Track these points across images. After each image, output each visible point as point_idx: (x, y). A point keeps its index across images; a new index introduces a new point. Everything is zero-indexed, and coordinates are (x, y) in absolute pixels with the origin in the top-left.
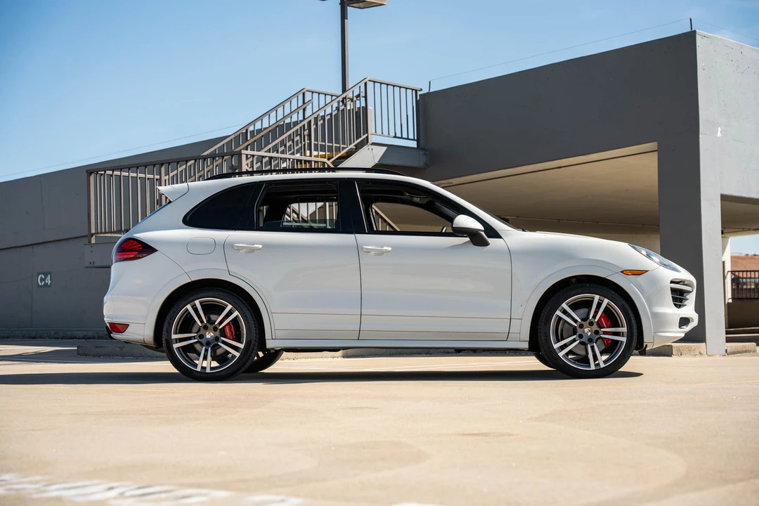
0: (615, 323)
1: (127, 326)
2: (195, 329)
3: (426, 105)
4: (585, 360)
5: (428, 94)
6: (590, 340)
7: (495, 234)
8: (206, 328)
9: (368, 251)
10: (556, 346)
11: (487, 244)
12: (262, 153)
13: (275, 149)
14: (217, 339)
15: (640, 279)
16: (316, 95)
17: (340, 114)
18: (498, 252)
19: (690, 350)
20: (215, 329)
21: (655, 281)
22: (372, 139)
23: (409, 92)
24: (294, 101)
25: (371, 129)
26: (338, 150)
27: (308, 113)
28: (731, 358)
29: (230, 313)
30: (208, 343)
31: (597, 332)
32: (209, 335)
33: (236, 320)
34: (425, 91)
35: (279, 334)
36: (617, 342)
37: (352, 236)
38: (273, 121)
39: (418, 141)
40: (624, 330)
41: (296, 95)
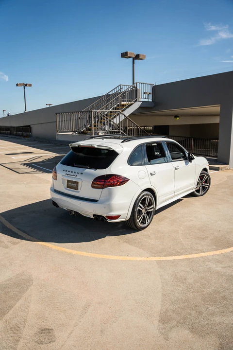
3: (155, 89)
16: (124, 86)
17: (132, 91)
23: (150, 85)
24: (117, 88)
25: (139, 96)
27: (122, 91)
34: (155, 85)
39: (152, 99)
41: (118, 86)
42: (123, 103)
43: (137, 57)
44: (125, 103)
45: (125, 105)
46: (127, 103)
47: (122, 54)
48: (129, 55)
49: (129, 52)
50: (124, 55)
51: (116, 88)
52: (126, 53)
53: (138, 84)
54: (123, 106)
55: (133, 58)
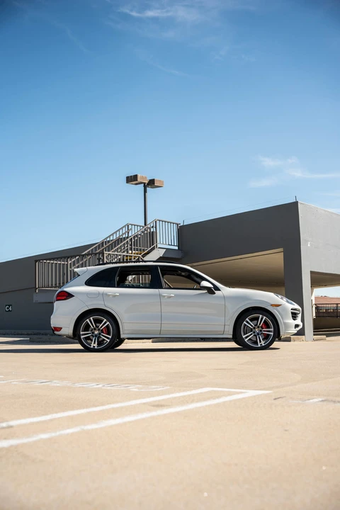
0: (268, 327)
1: (61, 328)
2: (90, 329)
3: (185, 232)
4: (256, 343)
5: (183, 226)
6: (258, 334)
7: (218, 289)
8: (95, 329)
9: (164, 296)
10: (244, 337)
11: (215, 293)
12: (110, 253)
13: (117, 250)
14: (100, 334)
15: (278, 308)
16: (133, 226)
18: (219, 297)
19: (298, 339)
20: (99, 330)
21: (285, 309)
22: (159, 246)
23: (175, 225)
25: (158, 241)
26: (144, 250)
27: (130, 235)
28: (316, 342)
29: (105, 323)
30: (96, 336)
31: (261, 331)
32: (96, 332)
33: (108, 326)
34: (182, 224)
35: (126, 332)
36: (269, 335)
37: (157, 290)
38: (115, 238)
39: (179, 246)
40: (272, 329)
41: (125, 226)
43: (151, 183)
47: (127, 178)
48: (139, 180)
49: (139, 176)
50: (132, 179)
51: (122, 228)
52: (136, 176)
53: (158, 222)
55: (144, 183)
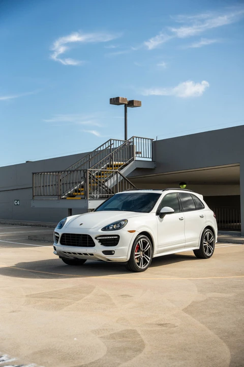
3: (155, 145)
5: (156, 141)
16: (115, 141)
22: (135, 158)
23: (149, 140)
24: (107, 144)
25: (135, 155)
27: (112, 147)
34: (155, 140)
39: (152, 158)
41: (108, 141)
42: (117, 163)
43: (131, 104)
44: (119, 163)
45: (120, 166)
46: (122, 163)
47: (111, 99)
48: (120, 102)
49: (121, 98)
50: (115, 101)
51: (105, 143)
52: (118, 99)
53: (135, 138)
54: (117, 166)
55: (125, 104)
